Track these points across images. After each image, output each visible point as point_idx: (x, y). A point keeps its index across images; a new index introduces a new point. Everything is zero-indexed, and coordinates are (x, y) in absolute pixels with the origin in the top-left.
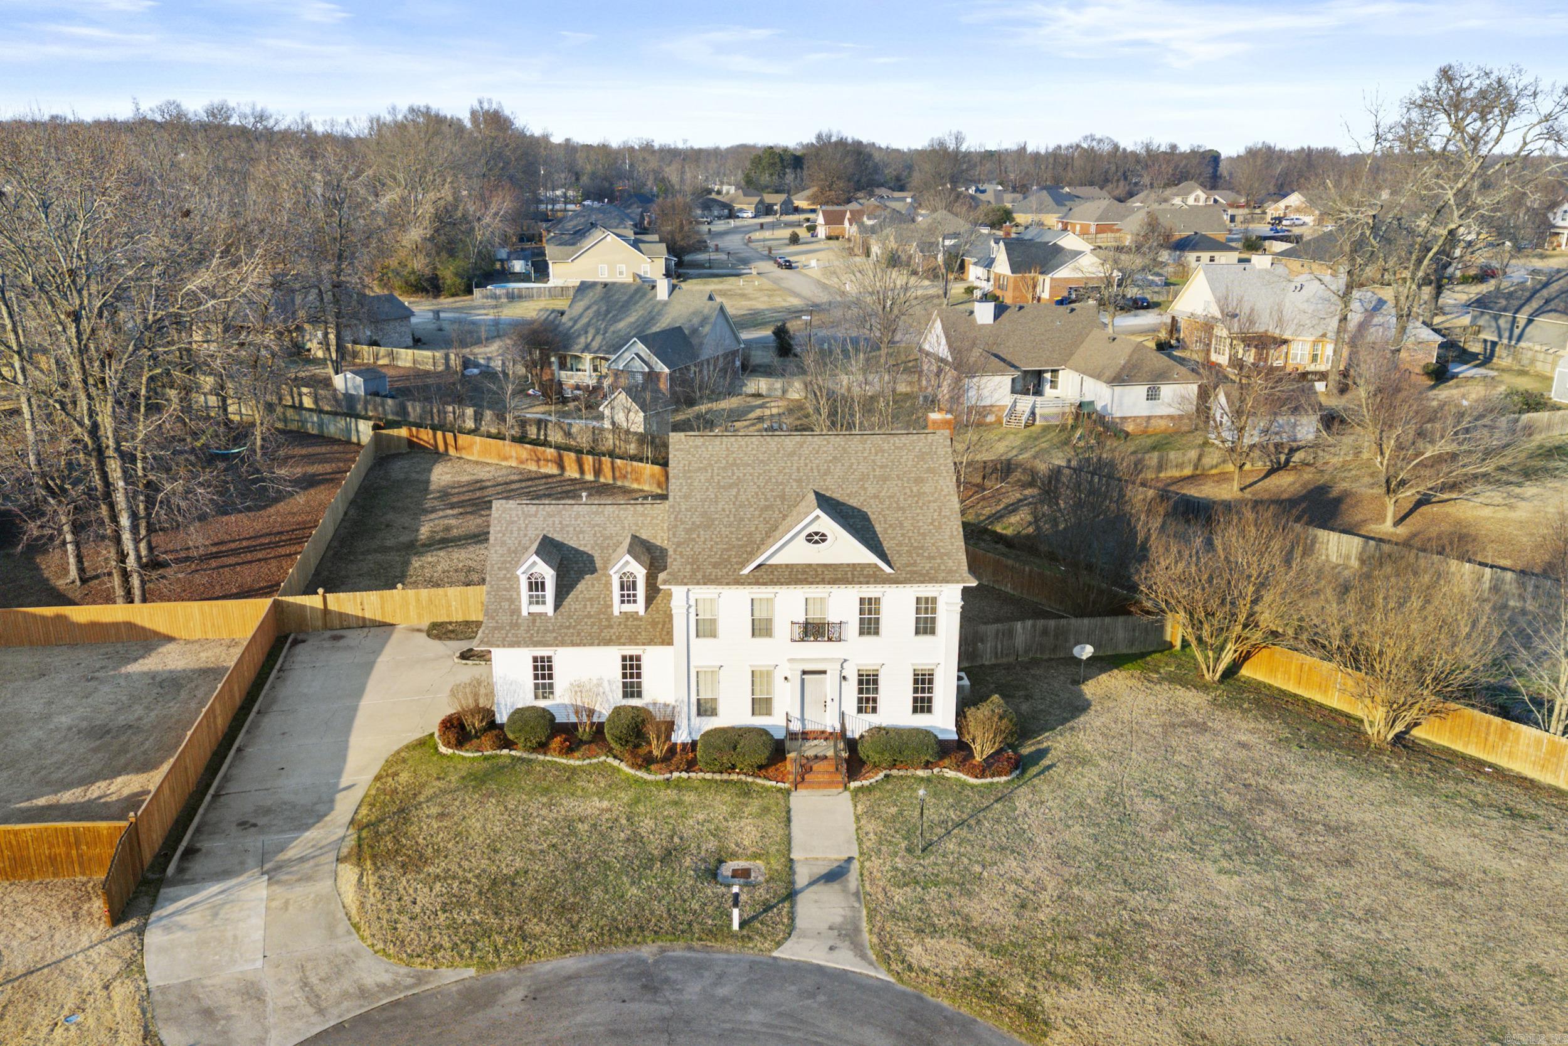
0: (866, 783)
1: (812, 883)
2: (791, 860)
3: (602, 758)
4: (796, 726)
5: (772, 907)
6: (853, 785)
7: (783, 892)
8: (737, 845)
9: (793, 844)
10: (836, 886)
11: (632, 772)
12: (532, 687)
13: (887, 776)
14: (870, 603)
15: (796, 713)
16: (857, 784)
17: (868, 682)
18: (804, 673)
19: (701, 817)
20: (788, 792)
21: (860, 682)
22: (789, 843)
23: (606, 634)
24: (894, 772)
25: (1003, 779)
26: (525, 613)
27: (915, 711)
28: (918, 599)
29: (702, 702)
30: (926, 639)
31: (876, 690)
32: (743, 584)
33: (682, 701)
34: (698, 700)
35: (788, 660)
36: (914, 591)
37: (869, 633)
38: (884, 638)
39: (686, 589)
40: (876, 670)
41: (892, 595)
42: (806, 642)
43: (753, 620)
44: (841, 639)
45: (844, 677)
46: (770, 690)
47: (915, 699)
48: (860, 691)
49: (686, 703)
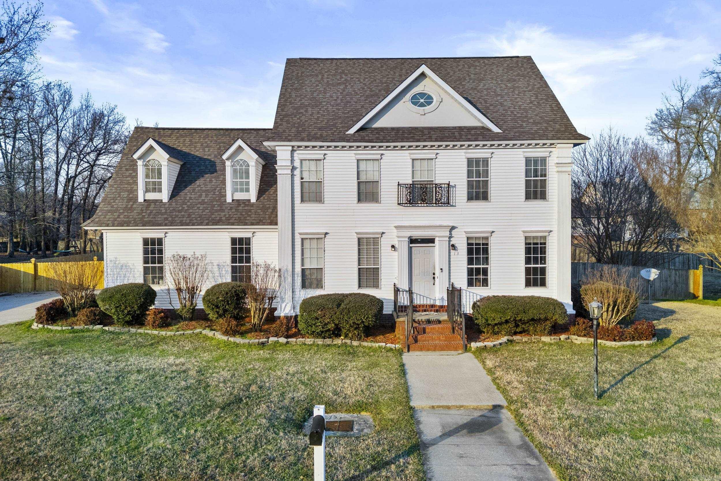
0: (489, 344)
1: (447, 434)
2: (411, 408)
3: (198, 331)
4: (404, 300)
5: (388, 463)
6: (474, 345)
7: (404, 443)
8: (335, 393)
9: (411, 392)
10: (487, 438)
11: (225, 338)
12: (142, 270)
13: (510, 341)
14: (478, 165)
15: (404, 285)
16: (480, 344)
17: (478, 251)
18: (412, 241)
19: (292, 369)
20: (400, 352)
21: (470, 251)
22: (407, 391)
23: (216, 216)
24: (516, 338)
25: (645, 343)
26: (141, 199)
27: (528, 284)
28: (528, 161)
29: (307, 272)
30: (536, 204)
31: (486, 260)
32: (348, 141)
33: (287, 270)
34: (303, 270)
35: (395, 227)
36: (524, 152)
37: (477, 198)
38: (493, 203)
39: (290, 148)
40: (487, 238)
41: (499, 156)
42: (413, 206)
43: (359, 183)
44: (448, 203)
45: (453, 246)
46: (376, 259)
47: (528, 270)
48: (470, 261)
49: (290, 273)
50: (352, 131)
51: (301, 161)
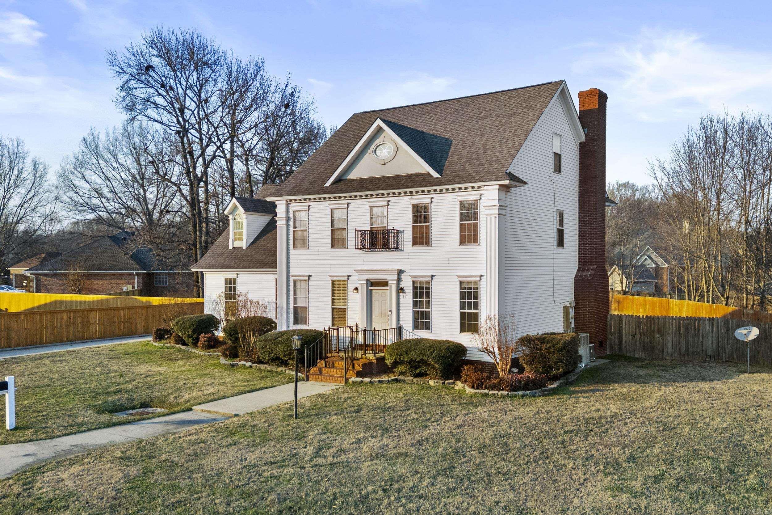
0: (367, 380)
9: (215, 401)
13: (397, 381)
14: (421, 211)
17: (422, 294)
18: (373, 284)
21: (415, 295)
24: (407, 378)
27: (463, 329)
28: (462, 204)
29: (299, 310)
30: (469, 248)
31: (428, 303)
32: (324, 193)
33: (282, 307)
34: (295, 309)
35: (355, 271)
36: (457, 196)
37: (422, 243)
38: (434, 248)
39: (285, 202)
40: (427, 282)
41: (439, 201)
42: (371, 251)
43: (332, 230)
44: (397, 248)
45: (402, 289)
46: (345, 301)
47: (463, 315)
48: (415, 304)
49: (285, 310)
50: (328, 184)
51: (294, 212)
